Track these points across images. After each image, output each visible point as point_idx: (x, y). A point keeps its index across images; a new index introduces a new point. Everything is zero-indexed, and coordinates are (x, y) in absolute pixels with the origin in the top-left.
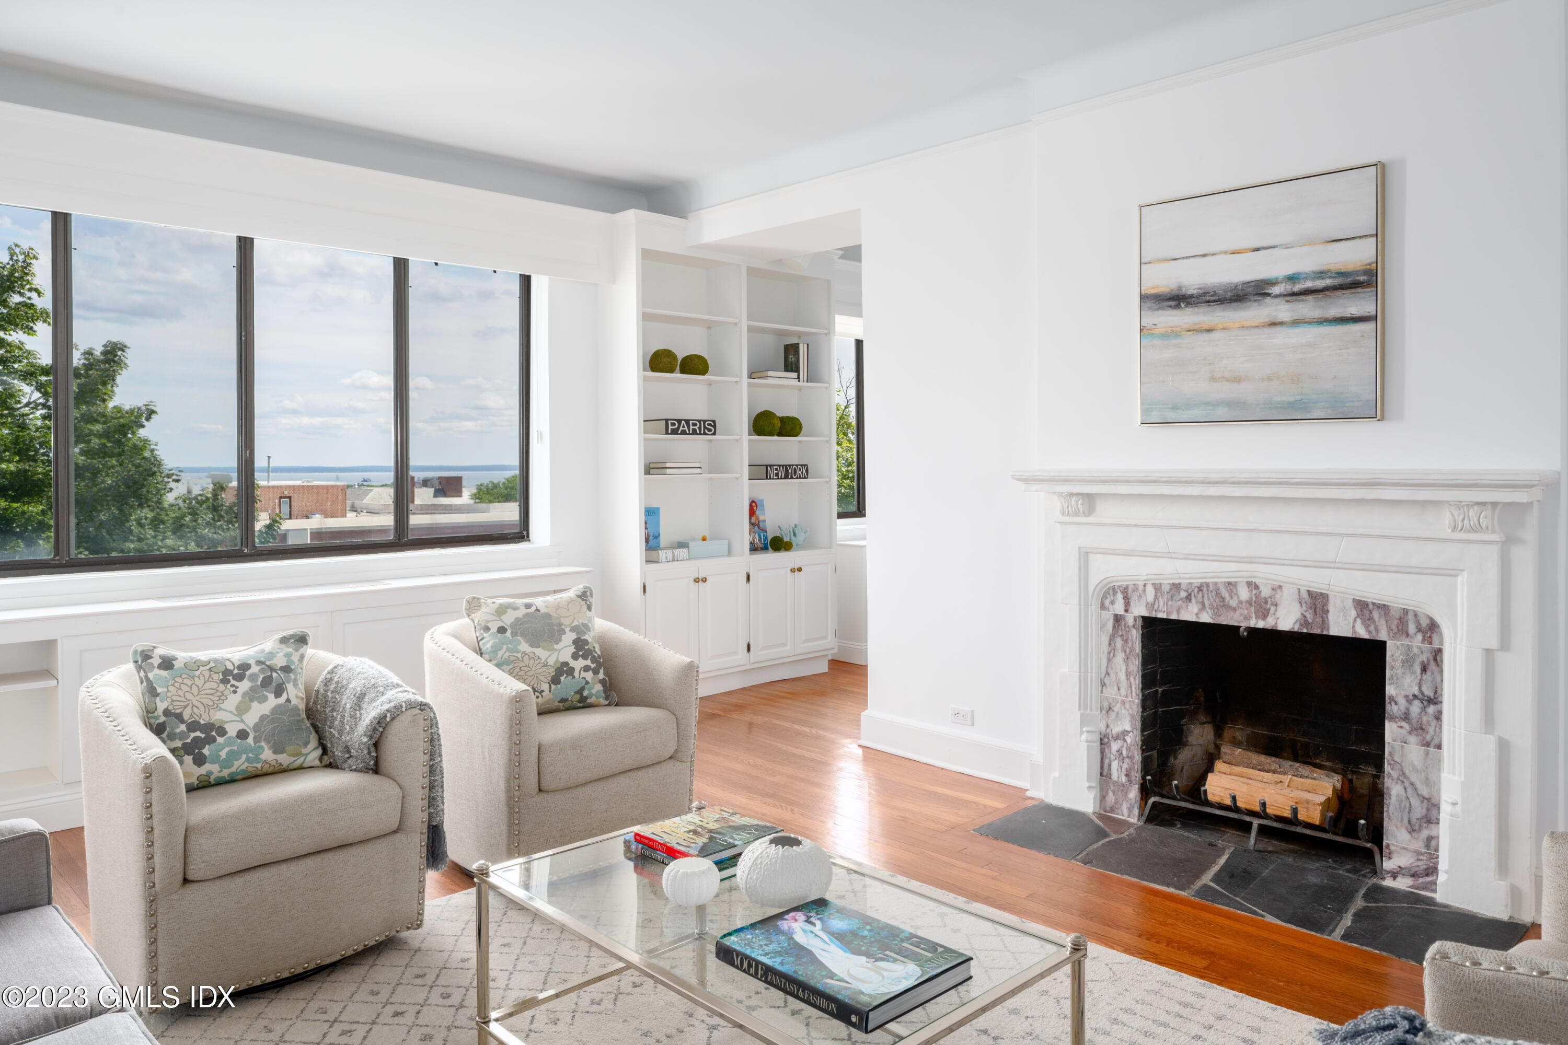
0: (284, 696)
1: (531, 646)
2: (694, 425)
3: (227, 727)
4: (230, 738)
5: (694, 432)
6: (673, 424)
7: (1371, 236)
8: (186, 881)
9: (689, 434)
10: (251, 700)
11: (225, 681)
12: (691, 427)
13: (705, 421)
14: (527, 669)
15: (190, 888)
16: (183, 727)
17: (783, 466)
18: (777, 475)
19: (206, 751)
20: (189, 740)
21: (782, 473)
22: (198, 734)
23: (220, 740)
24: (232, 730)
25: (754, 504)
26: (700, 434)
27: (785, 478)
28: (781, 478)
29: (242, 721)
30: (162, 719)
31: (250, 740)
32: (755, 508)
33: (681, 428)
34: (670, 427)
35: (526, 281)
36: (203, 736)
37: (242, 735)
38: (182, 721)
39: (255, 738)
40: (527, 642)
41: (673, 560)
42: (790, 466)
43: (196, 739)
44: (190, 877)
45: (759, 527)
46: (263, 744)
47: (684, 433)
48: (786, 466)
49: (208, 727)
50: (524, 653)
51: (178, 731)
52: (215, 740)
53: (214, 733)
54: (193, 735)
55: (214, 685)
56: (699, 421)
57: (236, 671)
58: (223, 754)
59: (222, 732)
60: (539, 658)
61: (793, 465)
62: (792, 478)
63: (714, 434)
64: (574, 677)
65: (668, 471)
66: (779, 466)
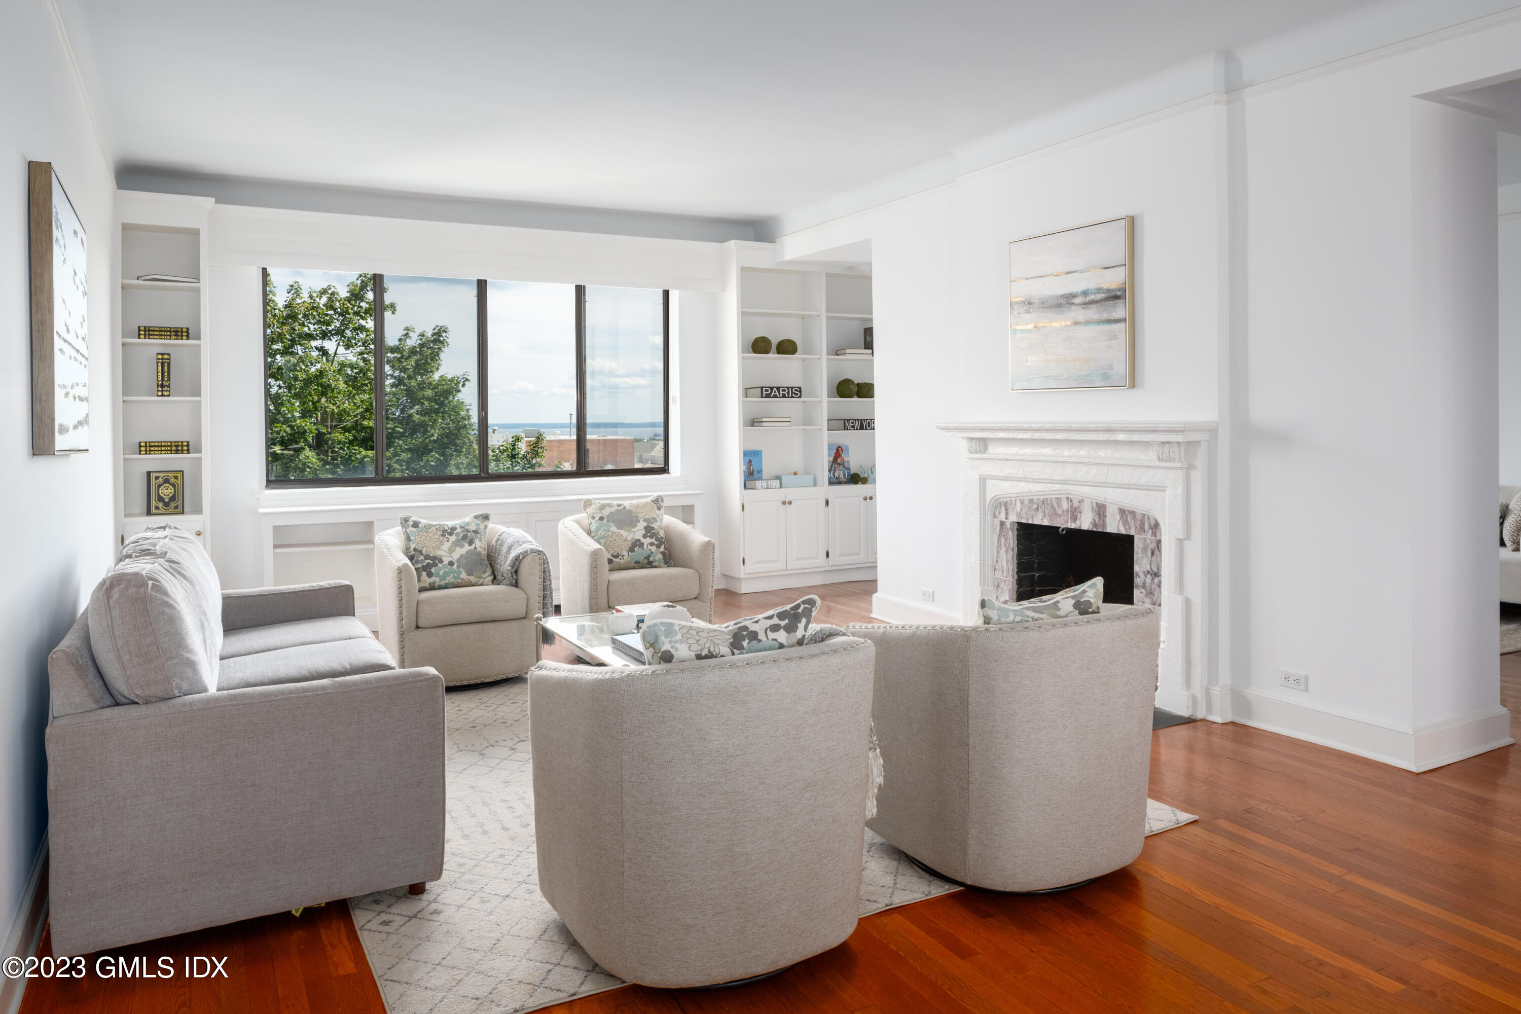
0: (473, 546)
1: (618, 528)
2: (785, 390)
3: (444, 559)
4: (445, 565)
5: (784, 396)
6: (766, 391)
7: (1123, 265)
8: (418, 627)
9: (780, 397)
10: (456, 546)
11: (443, 535)
12: (781, 392)
13: (792, 388)
14: (615, 542)
15: (419, 631)
16: (422, 557)
17: (858, 420)
18: (853, 427)
19: (433, 570)
20: (425, 564)
21: (858, 425)
22: (429, 561)
23: (440, 565)
24: (446, 560)
25: (840, 449)
26: (789, 397)
27: (860, 429)
28: (857, 429)
29: (451, 557)
30: (413, 553)
31: (455, 567)
32: (841, 452)
33: (773, 393)
34: (764, 393)
35: (666, 294)
36: (431, 562)
37: (451, 564)
38: (422, 554)
39: (457, 566)
40: (615, 526)
41: (767, 488)
42: (864, 420)
43: (428, 564)
44: (420, 625)
45: (844, 466)
46: (462, 569)
47: (775, 396)
48: (861, 420)
49: (434, 558)
50: (613, 533)
51: (420, 559)
52: (437, 565)
53: (437, 561)
54: (427, 561)
55: (438, 537)
56: (788, 388)
57: (449, 531)
58: (441, 573)
59: (441, 561)
60: (622, 536)
61: (867, 420)
62: (866, 429)
63: (800, 397)
64: (643, 549)
65: (764, 424)
66: (855, 420)
